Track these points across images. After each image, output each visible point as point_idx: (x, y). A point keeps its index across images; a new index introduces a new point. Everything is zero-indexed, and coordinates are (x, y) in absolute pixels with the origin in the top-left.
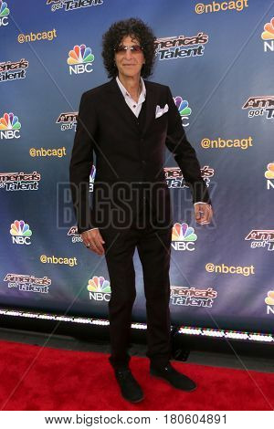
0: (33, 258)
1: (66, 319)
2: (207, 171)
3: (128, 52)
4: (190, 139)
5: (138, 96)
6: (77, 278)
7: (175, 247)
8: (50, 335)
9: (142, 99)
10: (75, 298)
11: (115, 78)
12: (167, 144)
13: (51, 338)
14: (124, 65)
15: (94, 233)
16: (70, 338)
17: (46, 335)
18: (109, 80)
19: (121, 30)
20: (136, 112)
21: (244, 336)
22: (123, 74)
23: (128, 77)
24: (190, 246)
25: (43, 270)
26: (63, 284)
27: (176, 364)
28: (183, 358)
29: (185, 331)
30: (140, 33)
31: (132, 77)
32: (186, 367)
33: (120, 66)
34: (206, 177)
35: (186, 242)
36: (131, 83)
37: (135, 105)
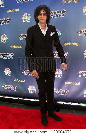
0: (11, 80)
1: (22, 99)
2: (66, 53)
3: (42, 15)
4: (61, 43)
5: (45, 29)
6: (25, 86)
7: (56, 76)
8: (17, 104)
9: (46, 30)
10: (24, 92)
11: (38, 24)
12: (54, 44)
13: (17, 105)
14: (41, 19)
15: (35, 71)
16: (23, 105)
17: (16, 104)
18: (36, 24)
19: (40, 8)
20: (45, 34)
21: (77, 104)
22: (40, 22)
23: (42, 23)
24: (60, 76)
25: (14, 84)
26: (21, 88)
27: (56, 113)
28: (58, 111)
29: (59, 102)
30: (46, 9)
31: (43, 23)
32: (59, 114)
33: (40, 20)
34: (65, 55)
35: (59, 75)
36: (43, 25)
37: (44, 32)
